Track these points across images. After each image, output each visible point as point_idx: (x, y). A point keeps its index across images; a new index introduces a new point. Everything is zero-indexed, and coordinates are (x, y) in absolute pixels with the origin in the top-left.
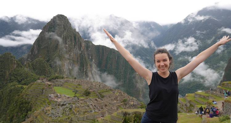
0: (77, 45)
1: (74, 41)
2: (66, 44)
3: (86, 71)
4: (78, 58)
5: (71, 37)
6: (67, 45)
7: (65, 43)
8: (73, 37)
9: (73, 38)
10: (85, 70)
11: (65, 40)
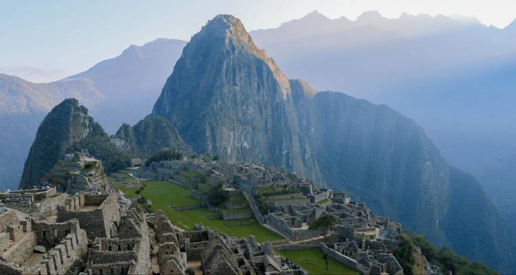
0: (264, 87)
1: (256, 78)
2: (235, 84)
3: (288, 154)
4: (266, 122)
5: (249, 67)
6: (238, 88)
7: (231, 81)
8: (254, 68)
9: (254, 71)
10: (285, 152)
11: (232, 75)
